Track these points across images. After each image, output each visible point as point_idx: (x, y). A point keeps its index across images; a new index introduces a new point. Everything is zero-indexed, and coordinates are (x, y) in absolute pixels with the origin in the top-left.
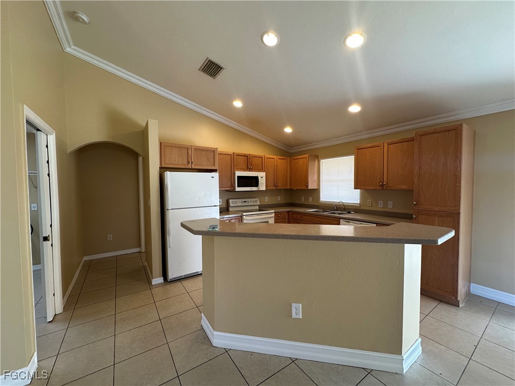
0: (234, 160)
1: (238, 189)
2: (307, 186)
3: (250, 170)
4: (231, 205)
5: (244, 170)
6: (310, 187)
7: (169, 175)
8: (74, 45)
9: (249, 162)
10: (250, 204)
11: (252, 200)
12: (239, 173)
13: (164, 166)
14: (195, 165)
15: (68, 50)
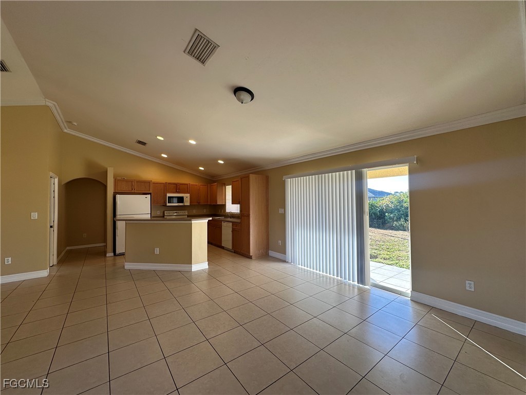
0: (167, 187)
1: (168, 204)
2: (216, 203)
3: (178, 193)
4: (166, 214)
5: (174, 193)
6: (218, 204)
7: (118, 196)
8: (69, 128)
9: (177, 188)
10: (180, 214)
11: (182, 211)
12: (169, 195)
13: (116, 191)
14: (137, 190)
15: (65, 131)
